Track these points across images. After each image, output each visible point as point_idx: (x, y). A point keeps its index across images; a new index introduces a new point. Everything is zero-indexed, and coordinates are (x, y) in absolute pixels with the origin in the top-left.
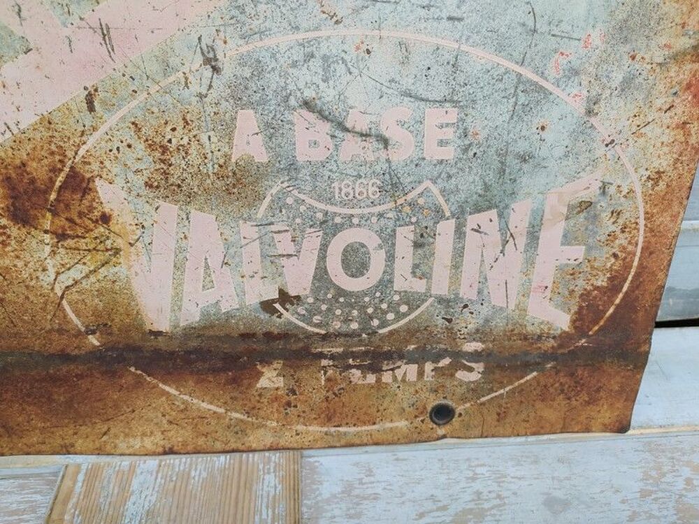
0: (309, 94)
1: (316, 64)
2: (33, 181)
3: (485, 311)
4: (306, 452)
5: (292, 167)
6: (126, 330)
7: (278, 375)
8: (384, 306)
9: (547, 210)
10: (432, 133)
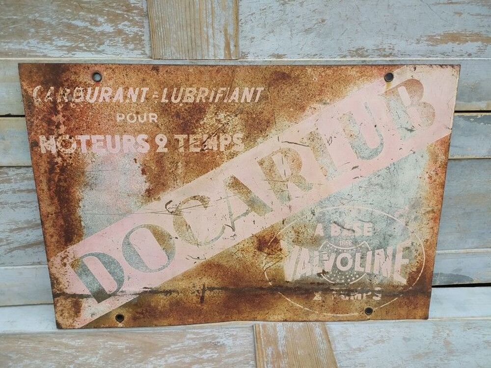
0: (335, 220)
1: (338, 214)
2: (266, 240)
3: (381, 278)
5: (330, 237)
6: (280, 281)
7: (320, 296)
8: (352, 275)
9: (397, 249)
10: (366, 229)
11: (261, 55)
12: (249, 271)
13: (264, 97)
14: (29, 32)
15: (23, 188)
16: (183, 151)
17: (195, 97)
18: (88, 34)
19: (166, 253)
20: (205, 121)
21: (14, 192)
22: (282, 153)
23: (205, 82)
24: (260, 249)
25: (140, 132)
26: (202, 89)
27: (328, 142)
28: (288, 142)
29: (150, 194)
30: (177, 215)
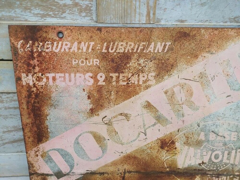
0: (213, 130)
1: (215, 126)
2: (166, 142)
5: (208, 141)
6: (174, 168)
7: (199, 178)
8: (221, 165)
11: (170, 21)
12: (154, 161)
13: (171, 49)
14: (16, 4)
15: (11, 106)
16: (115, 84)
17: (125, 49)
18: (54, 6)
19: (102, 149)
20: (130, 65)
21: (6, 108)
22: (180, 86)
23: (132, 38)
24: (162, 147)
25: (87, 72)
26: (129, 43)
27: (212, 79)
28: (185, 79)
29: (92, 112)
30: (109, 125)
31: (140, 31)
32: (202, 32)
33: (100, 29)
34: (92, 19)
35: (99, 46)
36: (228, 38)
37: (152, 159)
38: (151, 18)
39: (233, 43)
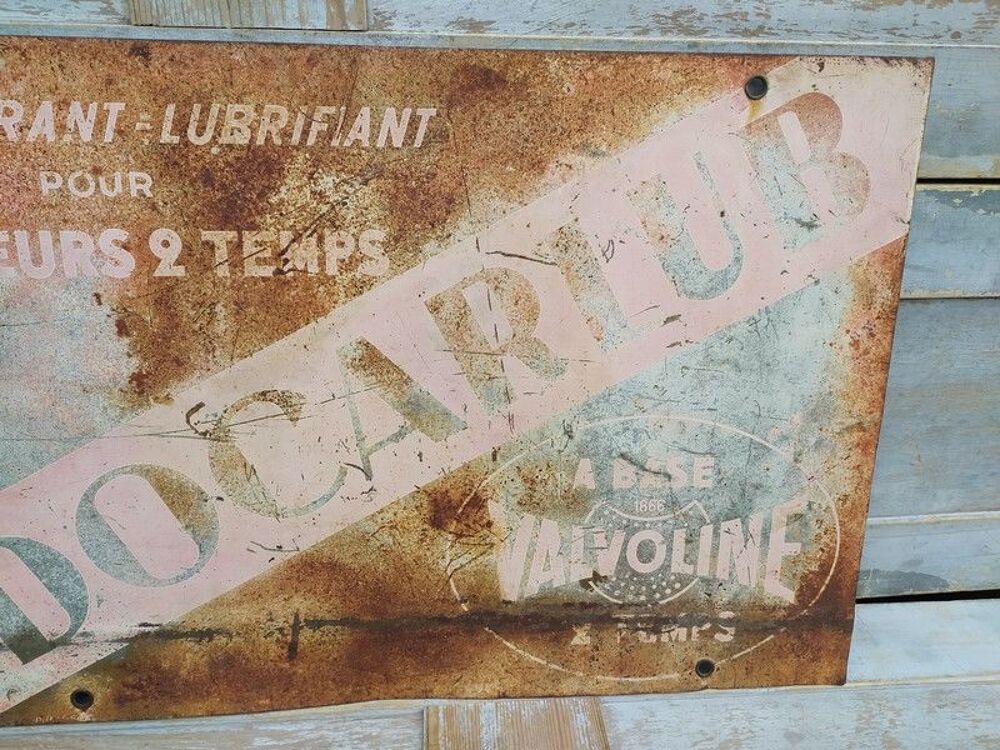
0: (624, 450)
1: (629, 434)
2: (450, 501)
3: (735, 588)
4: (602, 699)
5: (610, 492)
6: (487, 600)
7: (587, 635)
8: (664, 584)
9: (773, 518)
10: (698, 472)
11: (427, 22)
12: (410, 579)
13: (437, 135)
16: (229, 275)
17: (253, 130)
19: (194, 539)
20: (282, 195)
22: (487, 282)
23: (278, 88)
24: (437, 522)
25: (106, 223)
26: (270, 108)
27: (604, 255)
28: (503, 254)
29: (142, 387)
30: (218, 439)
31: (309, 60)
32: (552, 68)
33: (141, 50)
34: (109, 10)
35: (144, 116)
36: (650, 95)
37: (402, 570)
38: (347, 10)
39: (673, 115)
